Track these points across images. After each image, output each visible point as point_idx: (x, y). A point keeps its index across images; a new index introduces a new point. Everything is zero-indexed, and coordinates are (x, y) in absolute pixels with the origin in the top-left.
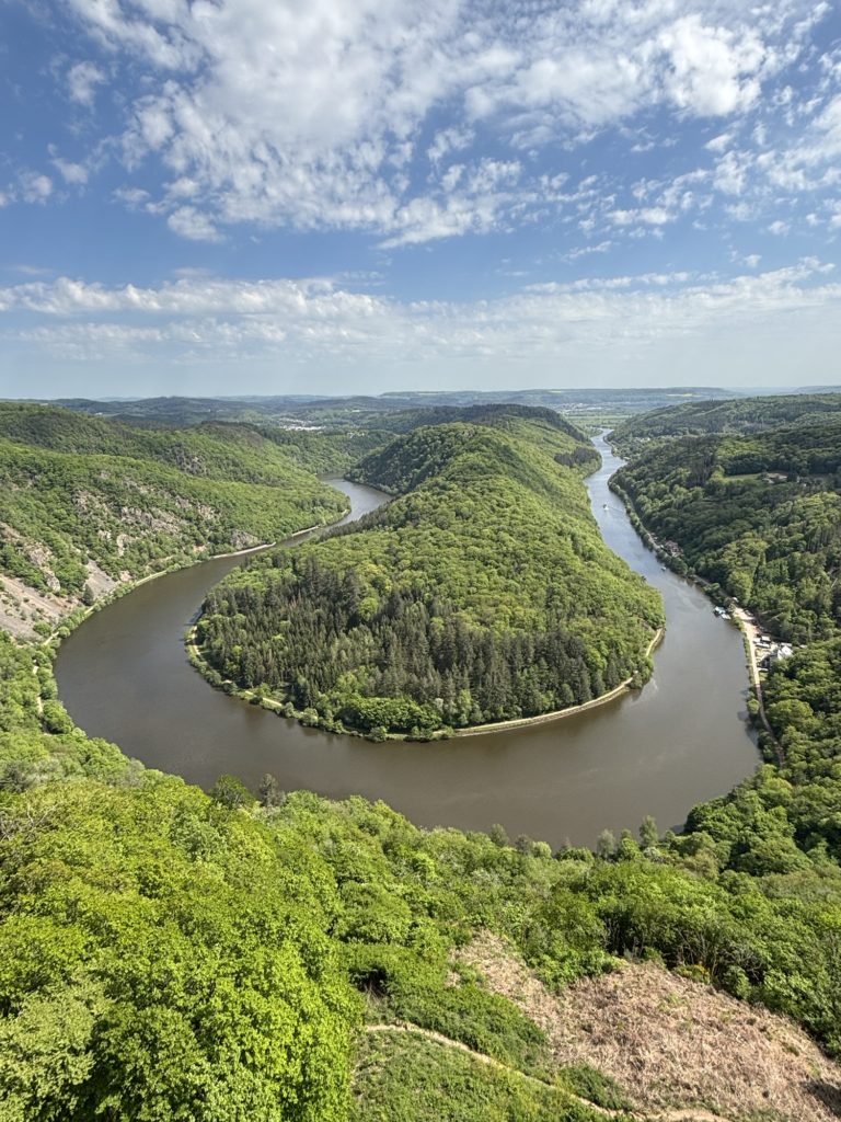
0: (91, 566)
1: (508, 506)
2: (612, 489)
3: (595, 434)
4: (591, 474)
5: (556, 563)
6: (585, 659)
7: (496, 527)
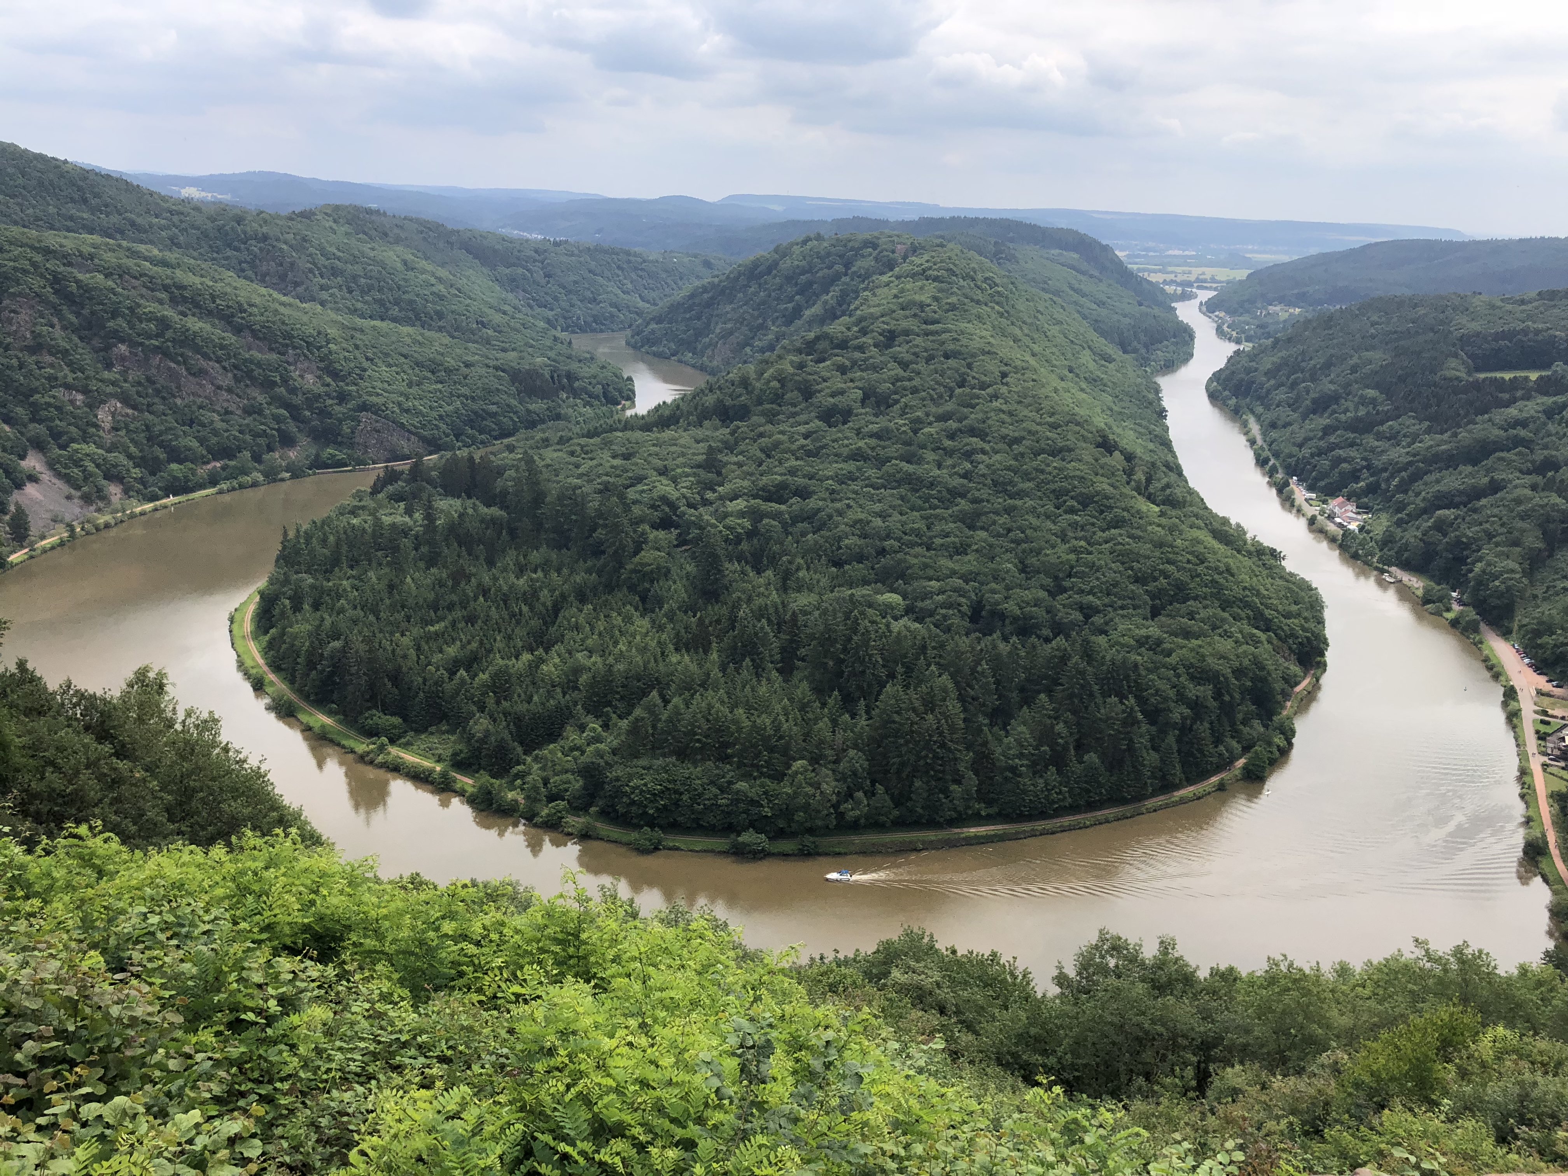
0: (33, 462)
1: (983, 386)
2: (1213, 396)
3: (1185, 297)
4: (1170, 367)
5: (1086, 501)
6: (1142, 701)
7: (952, 425)
